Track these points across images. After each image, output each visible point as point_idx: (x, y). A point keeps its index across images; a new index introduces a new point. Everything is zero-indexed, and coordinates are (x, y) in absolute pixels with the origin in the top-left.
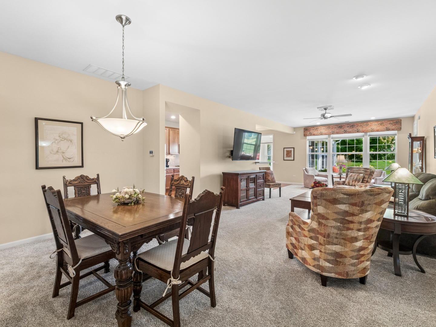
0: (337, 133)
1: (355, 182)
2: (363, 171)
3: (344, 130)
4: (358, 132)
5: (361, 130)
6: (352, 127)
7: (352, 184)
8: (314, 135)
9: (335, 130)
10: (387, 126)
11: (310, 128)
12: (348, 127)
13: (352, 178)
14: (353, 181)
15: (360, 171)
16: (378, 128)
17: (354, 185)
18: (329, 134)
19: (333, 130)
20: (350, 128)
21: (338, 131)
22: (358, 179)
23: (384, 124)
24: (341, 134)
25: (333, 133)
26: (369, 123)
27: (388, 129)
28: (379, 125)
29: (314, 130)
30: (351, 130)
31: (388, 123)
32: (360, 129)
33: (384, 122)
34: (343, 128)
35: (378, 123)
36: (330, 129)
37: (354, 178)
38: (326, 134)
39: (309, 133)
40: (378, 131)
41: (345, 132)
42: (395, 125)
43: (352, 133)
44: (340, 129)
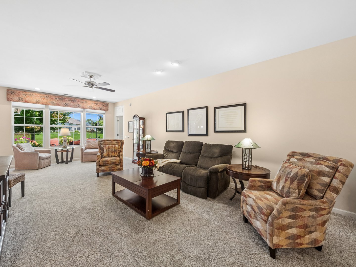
0: (58, 105)
1: (114, 153)
2: (116, 142)
3: (66, 103)
4: (79, 107)
5: (81, 106)
6: (73, 101)
7: (112, 155)
8: (26, 101)
9: (56, 101)
10: (100, 107)
11: (19, 91)
12: (69, 100)
13: (111, 149)
14: (112, 153)
15: (113, 143)
16: (94, 107)
17: (114, 155)
18: (47, 104)
19: (53, 101)
20: (72, 102)
21: (58, 102)
22: (116, 150)
23: (99, 105)
24: (62, 106)
25: (53, 104)
26: (88, 101)
27: (101, 109)
28: (95, 104)
29: (26, 95)
30: (72, 104)
31: (101, 104)
32: (80, 104)
33: (98, 102)
34: (64, 101)
35: (95, 103)
36: (49, 99)
37: (112, 150)
38: (43, 104)
39: (17, 97)
40: (94, 109)
41: (67, 105)
42: (105, 106)
43: (73, 107)
44: (62, 101)
